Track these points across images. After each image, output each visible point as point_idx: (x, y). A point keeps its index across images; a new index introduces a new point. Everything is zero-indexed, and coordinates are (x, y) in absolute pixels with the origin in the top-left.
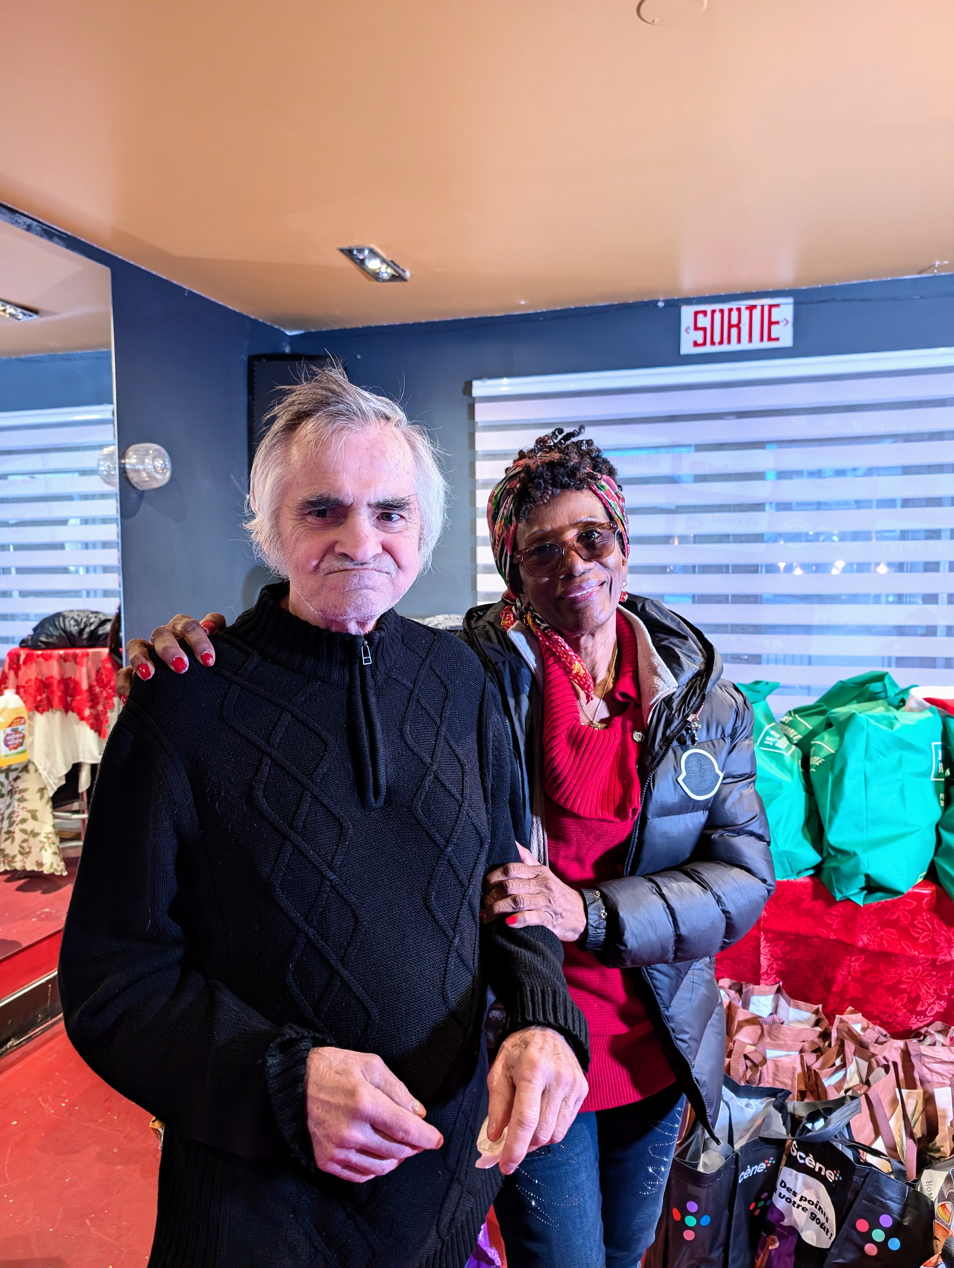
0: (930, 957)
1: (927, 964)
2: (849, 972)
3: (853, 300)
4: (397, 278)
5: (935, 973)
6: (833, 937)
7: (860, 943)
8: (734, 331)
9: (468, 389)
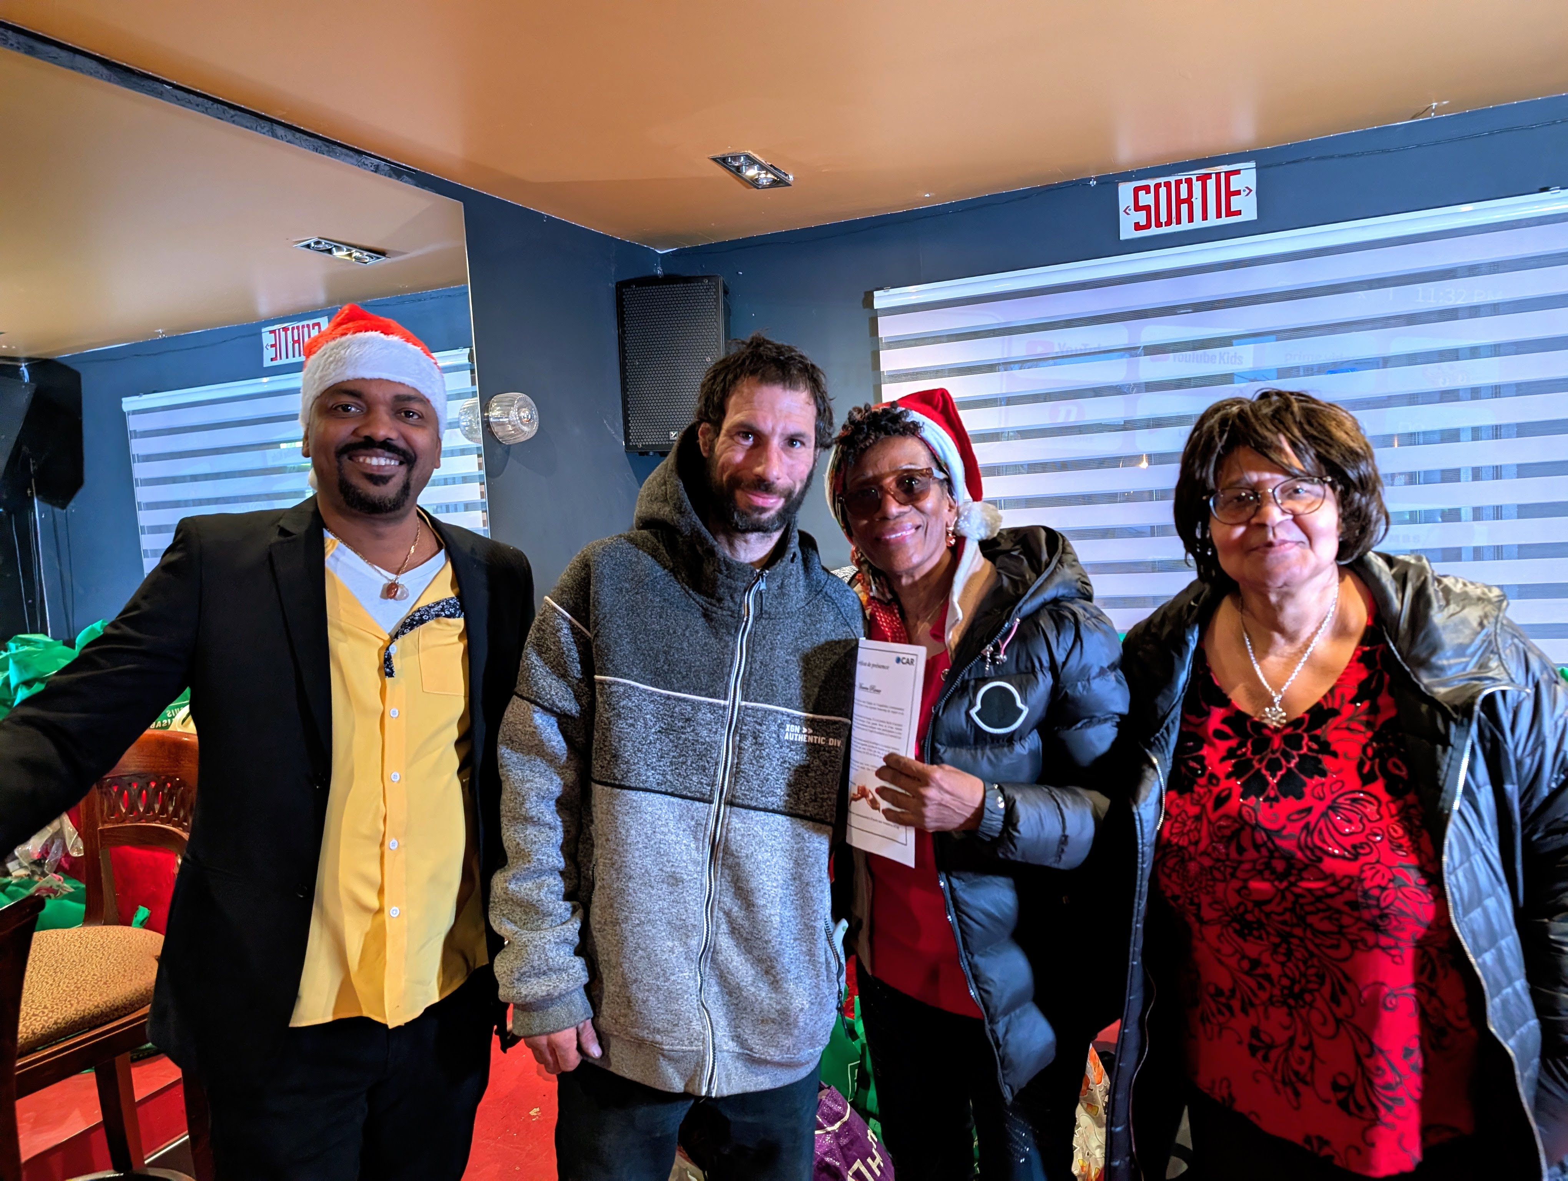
3: (1332, 157)
4: (778, 183)
8: (1184, 207)
9: (868, 300)
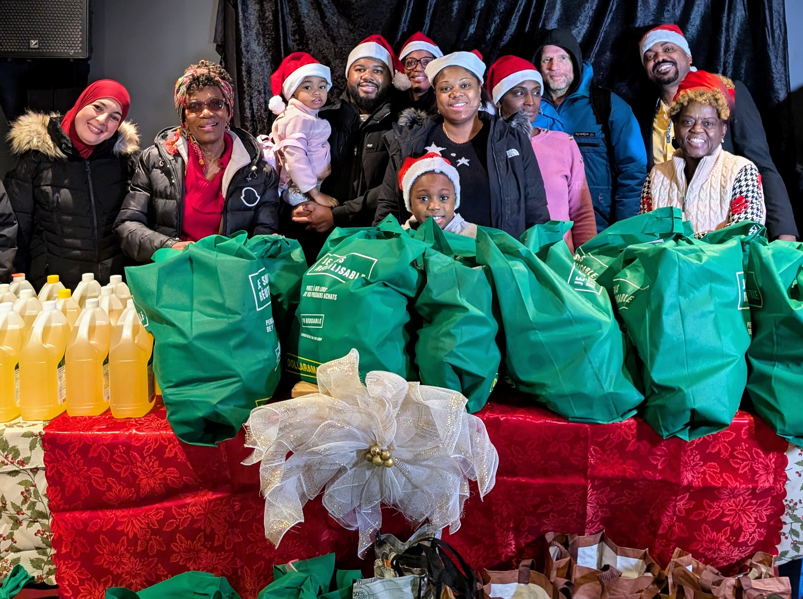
0: (750, 486)
1: (747, 494)
2: (674, 512)
5: (754, 501)
6: (658, 477)
7: (685, 481)
